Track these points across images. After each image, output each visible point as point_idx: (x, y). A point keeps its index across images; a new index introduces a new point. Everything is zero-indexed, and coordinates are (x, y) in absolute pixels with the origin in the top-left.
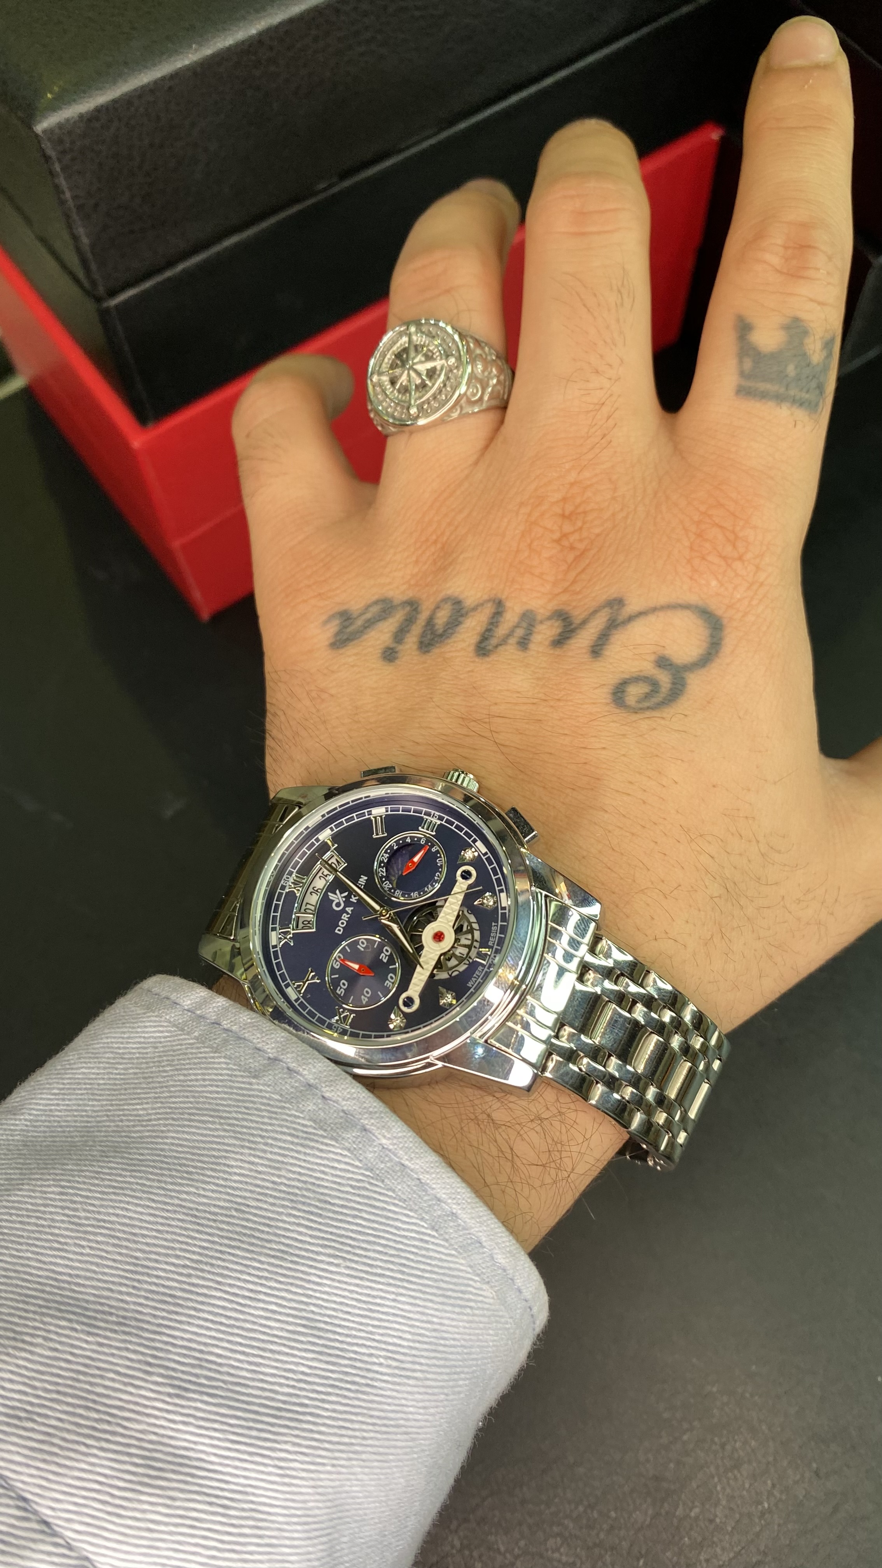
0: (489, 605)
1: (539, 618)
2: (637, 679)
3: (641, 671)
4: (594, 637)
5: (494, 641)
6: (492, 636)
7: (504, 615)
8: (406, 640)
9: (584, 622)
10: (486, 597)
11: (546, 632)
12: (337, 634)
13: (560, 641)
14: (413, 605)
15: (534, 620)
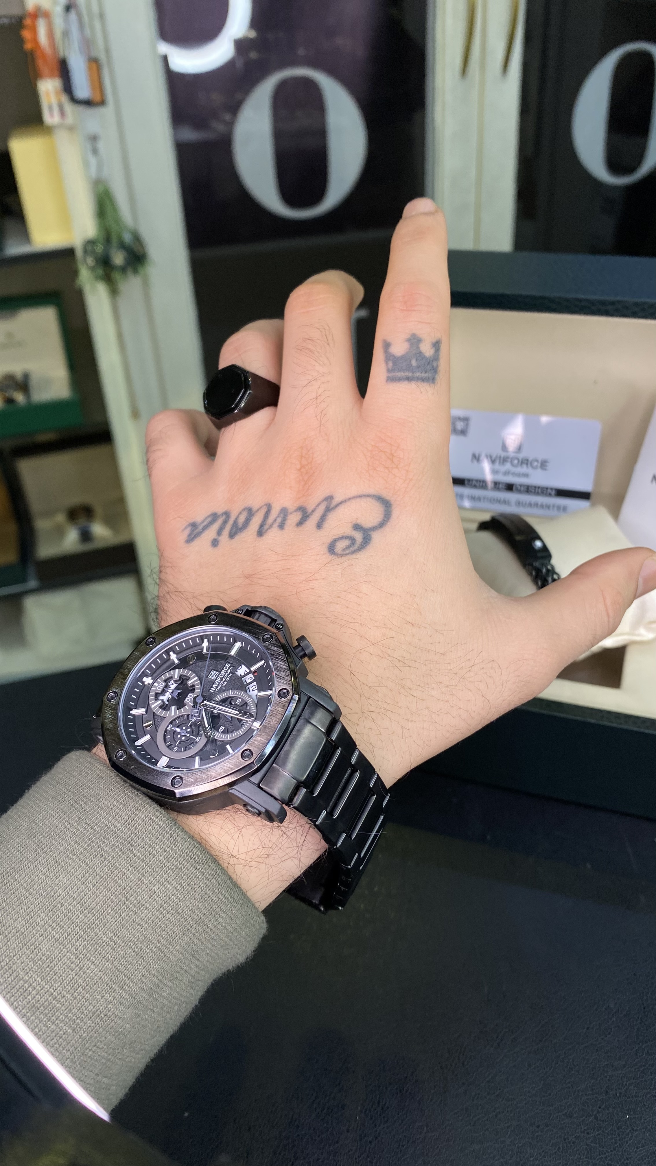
0: (265, 507)
1: (290, 511)
2: (342, 538)
3: (344, 533)
4: (319, 517)
5: (266, 527)
6: (265, 524)
7: (271, 511)
8: (223, 533)
9: (313, 511)
10: (263, 504)
11: (294, 518)
12: (190, 535)
13: (300, 523)
14: (227, 514)
15: (287, 512)
